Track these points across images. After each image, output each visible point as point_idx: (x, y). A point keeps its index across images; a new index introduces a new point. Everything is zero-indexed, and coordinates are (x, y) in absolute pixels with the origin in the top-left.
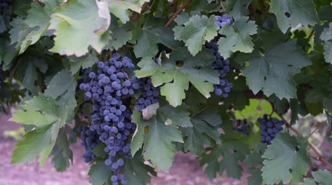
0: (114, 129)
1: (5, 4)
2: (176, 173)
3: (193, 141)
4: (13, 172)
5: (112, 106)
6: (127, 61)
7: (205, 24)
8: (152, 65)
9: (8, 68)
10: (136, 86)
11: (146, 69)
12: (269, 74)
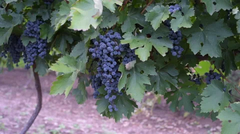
0: (109, 76)
1: (49, 3)
2: (164, 117)
3: (160, 86)
4: (56, 112)
5: (108, 62)
6: (117, 35)
7: (163, 11)
8: (132, 37)
9: (50, 41)
10: (121, 49)
11: (128, 39)
12: (205, 42)
